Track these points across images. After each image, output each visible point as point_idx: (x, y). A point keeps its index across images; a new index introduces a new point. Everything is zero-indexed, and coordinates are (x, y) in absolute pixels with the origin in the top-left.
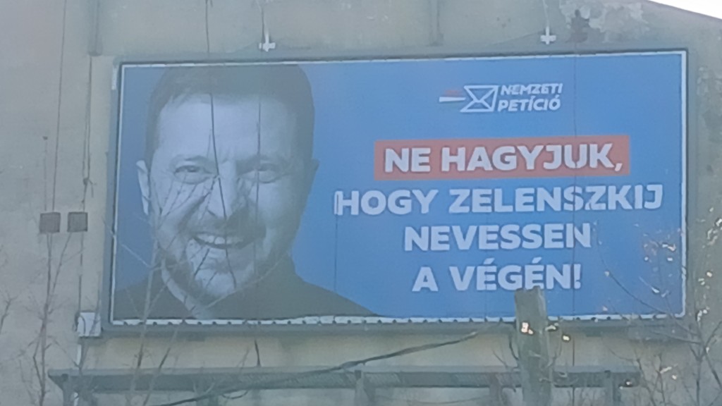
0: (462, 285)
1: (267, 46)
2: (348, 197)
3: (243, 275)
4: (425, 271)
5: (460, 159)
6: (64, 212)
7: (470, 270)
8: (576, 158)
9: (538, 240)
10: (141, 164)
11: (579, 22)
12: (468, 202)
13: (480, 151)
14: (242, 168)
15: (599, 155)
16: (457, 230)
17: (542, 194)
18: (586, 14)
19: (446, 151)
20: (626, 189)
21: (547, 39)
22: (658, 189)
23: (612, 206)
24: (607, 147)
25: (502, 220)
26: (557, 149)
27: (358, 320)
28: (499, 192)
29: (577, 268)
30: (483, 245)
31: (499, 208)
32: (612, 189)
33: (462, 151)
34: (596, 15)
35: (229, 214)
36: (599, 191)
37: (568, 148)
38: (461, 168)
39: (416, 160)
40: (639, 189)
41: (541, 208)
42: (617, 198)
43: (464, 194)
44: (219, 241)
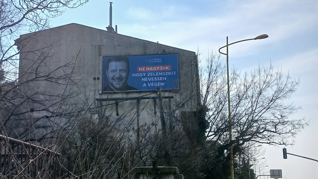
0: (149, 85)
1: (123, 54)
2: (134, 74)
3: (121, 85)
4: (145, 84)
5: (149, 69)
6: (96, 77)
7: (150, 83)
8: (164, 68)
9: (159, 79)
10: (107, 71)
11: (164, 50)
12: (150, 74)
13: (151, 68)
14: (120, 71)
15: (167, 68)
16: (149, 78)
17: (160, 73)
18: (165, 49)
19: (147, 68)
20: (171, 72)
21: (160, 52)
22: (175, 72)
23: (169, 74)
24: (168, 67)
25: (154, 77)
26: (161, 67)
27: (136, 90)
28: (154, 73)
29: (164, 83)
30: (152, 80)
31: (154, 75)
32: (169, 72)
33: (149, 68)
34: (166, 49)
35: (118, 77)
36: (167, 73)
37: (163, 67)
38: (149, 70)
39: (143, 69)
40: (172, 72)
41: (160, 75)
42: (169, 73)
43: (149, 73)
44: (117, 80)
